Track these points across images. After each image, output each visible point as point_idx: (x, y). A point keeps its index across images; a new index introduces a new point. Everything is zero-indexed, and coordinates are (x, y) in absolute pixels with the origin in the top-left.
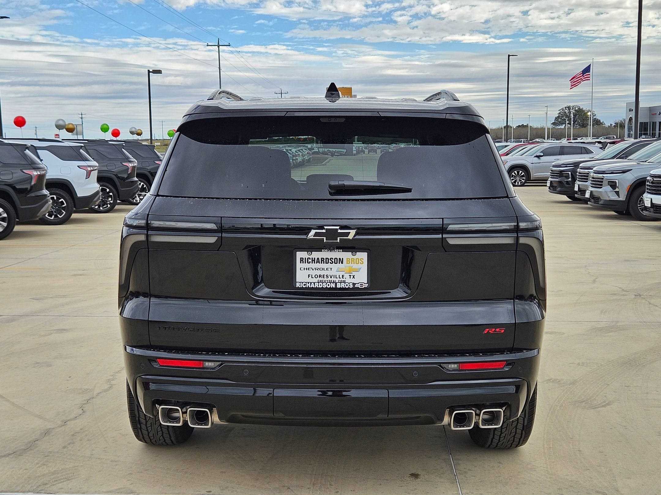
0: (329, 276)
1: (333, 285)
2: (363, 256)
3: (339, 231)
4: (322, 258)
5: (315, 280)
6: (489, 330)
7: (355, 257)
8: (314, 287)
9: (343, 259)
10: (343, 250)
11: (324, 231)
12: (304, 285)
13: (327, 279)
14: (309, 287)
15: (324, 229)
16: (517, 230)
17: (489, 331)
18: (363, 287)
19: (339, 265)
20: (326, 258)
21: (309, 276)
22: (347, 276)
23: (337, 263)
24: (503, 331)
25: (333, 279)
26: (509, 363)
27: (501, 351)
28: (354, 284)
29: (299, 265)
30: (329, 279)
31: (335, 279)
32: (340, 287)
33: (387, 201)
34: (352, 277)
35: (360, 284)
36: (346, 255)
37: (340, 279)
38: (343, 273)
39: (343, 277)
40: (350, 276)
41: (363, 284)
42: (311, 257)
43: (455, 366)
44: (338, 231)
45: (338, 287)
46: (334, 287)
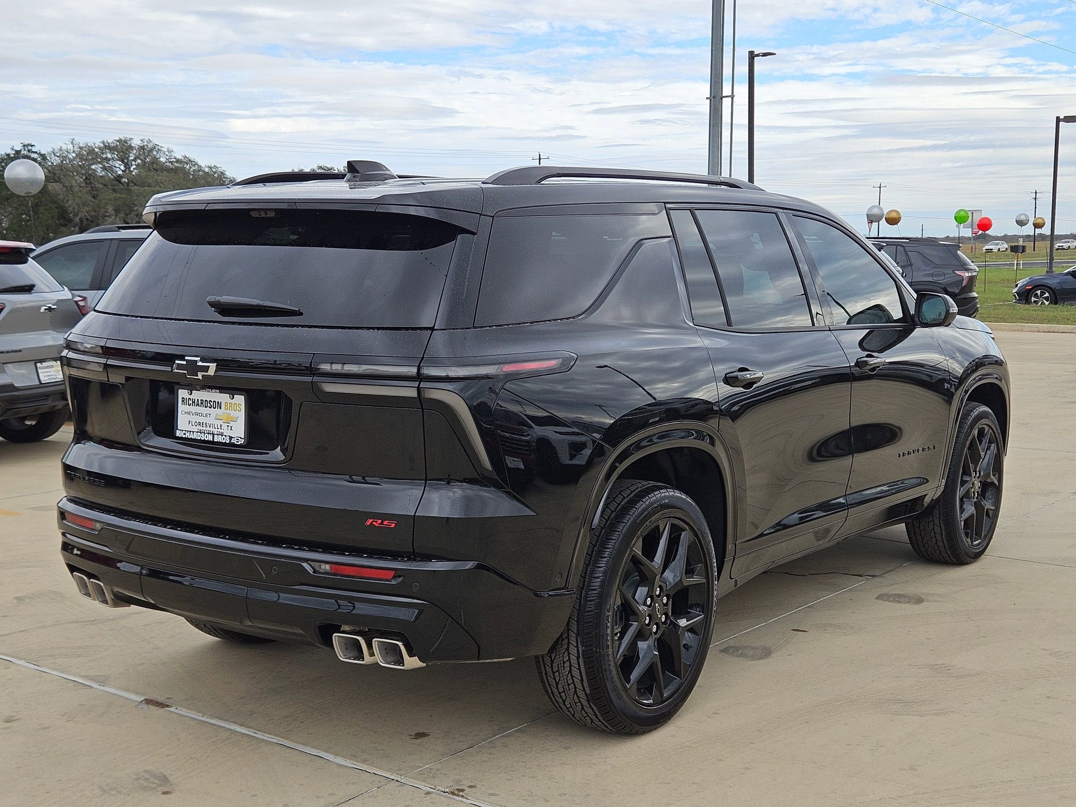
0: (208, 425)
1: (210, 438)
2: (240, 399)
3: (200, 364)
4: (201, 400)
5: (195, 429)
6: (373, 521)
7: (233, 401)
8: (193, 438)
9: (221, 402)
10: (220, 390)
11: (184, 363)
12: (184, 434)
13: (206, 429)
14: (189, 437)
15: (184, 360)
16: (420, 377)
17: (374, 523)
18: (239, 443)
19: (217, 410)
20: (205, 401)
21: (189, 423)
22: (225, 426)
23: (215, 408)
24: (393, 525)
25: (211, 429)
26: (398, 573)
27: (395, 555)
28: (231, 438)
29: (181, 408)
30: (208, 428)
31: (214, 429)
32: (216, 441)
33: (269, 327)
34: (229, 428)
35: (237, 439)
36: (224, 398)
37: (218, 430)
38: (221, 422)
39: (221, 427)
40: (228, 426)
41: (239, 438)
42: (191, 397)
43: (327, 567)
44: (198, 364)
45: (215, 440)
46: (212, 440)
